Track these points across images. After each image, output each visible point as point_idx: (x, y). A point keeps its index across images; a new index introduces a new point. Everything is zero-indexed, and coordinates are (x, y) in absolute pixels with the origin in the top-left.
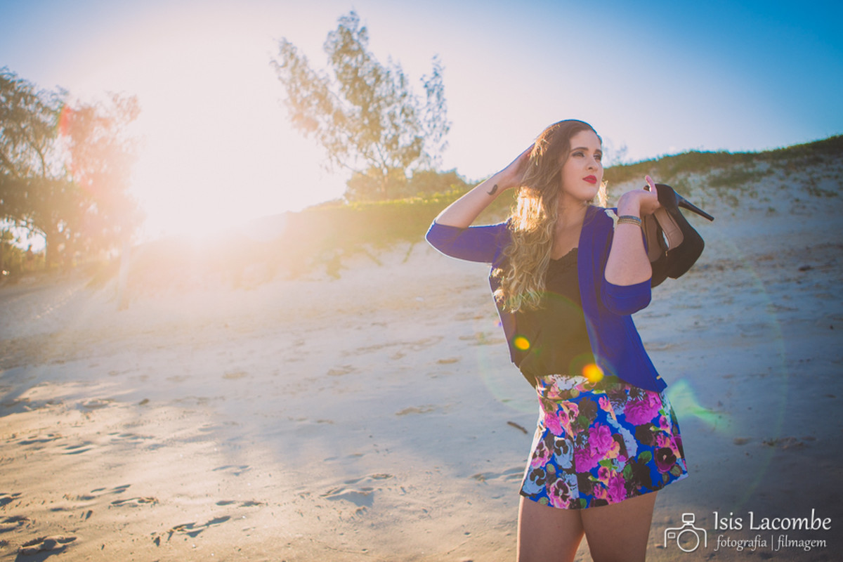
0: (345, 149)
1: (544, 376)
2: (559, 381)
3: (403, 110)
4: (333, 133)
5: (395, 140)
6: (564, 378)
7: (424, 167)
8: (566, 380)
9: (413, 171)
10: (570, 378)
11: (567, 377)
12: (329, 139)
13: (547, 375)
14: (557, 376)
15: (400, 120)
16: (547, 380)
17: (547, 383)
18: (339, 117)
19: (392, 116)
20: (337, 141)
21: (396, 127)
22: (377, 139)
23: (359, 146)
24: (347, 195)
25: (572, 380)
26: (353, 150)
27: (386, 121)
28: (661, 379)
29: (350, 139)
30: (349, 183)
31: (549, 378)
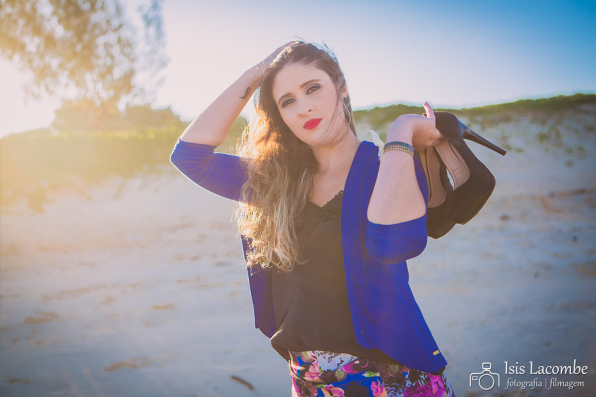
0: (54, 76)
1: (302, 351)
2: (320, 359)
3: (119, 40)
4: (42, 57)
5: (110, 70)
6: (327, 355)
7: (138, 101)
8: (329, 358)
9: (127, 105)
10: (335, 356)
11: (331, 354)
12: (37, 62)
13: (306, 351)
14: (319, 352)
15: (116, 51)
16: (305, 357)
17: (305, 361)
18: (50, 41)
19: (107, 46)
20: (47, 67)
21: (112, 57)
22: (90, 68)
23: (72, 74)
24: (55, 125)
25: (337, 359)
26: (63, 77)
27: (101, 51)
28: (440, 355)
29: (61, 65)
30: (58, 113)
31: (308, 355)
